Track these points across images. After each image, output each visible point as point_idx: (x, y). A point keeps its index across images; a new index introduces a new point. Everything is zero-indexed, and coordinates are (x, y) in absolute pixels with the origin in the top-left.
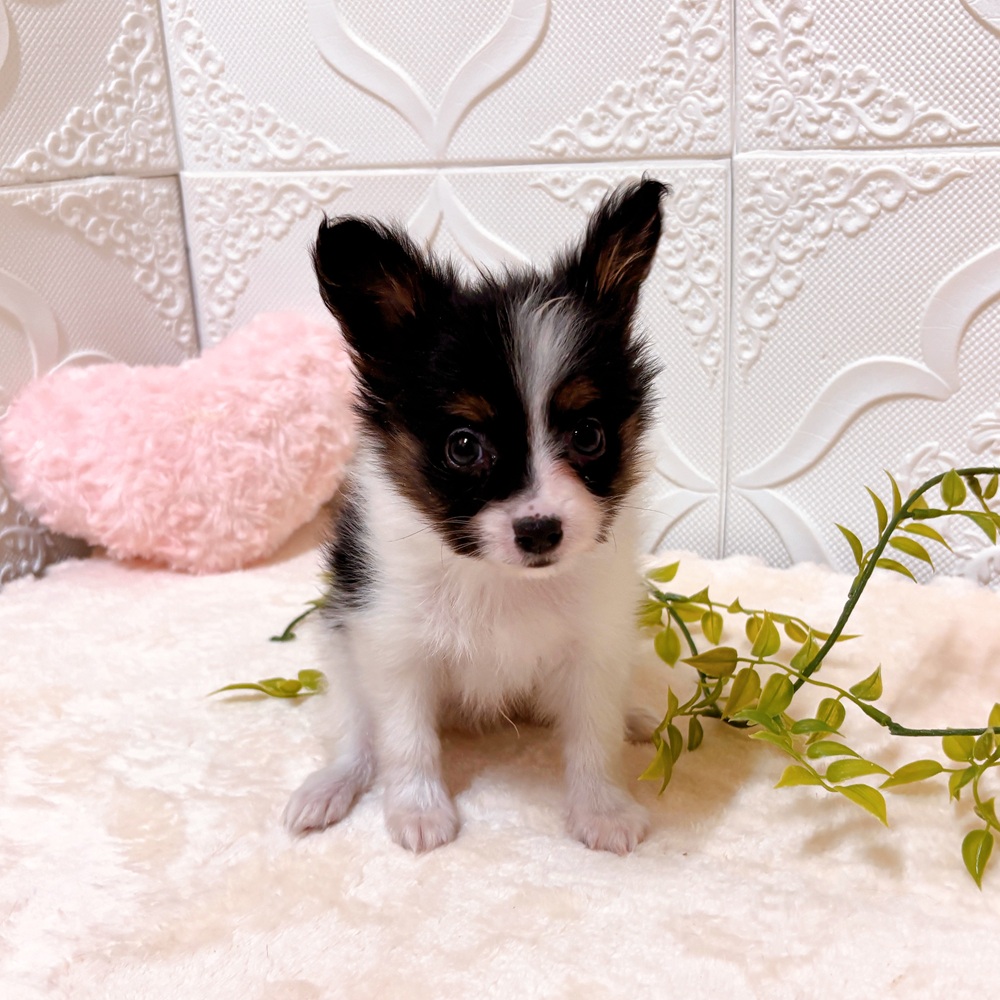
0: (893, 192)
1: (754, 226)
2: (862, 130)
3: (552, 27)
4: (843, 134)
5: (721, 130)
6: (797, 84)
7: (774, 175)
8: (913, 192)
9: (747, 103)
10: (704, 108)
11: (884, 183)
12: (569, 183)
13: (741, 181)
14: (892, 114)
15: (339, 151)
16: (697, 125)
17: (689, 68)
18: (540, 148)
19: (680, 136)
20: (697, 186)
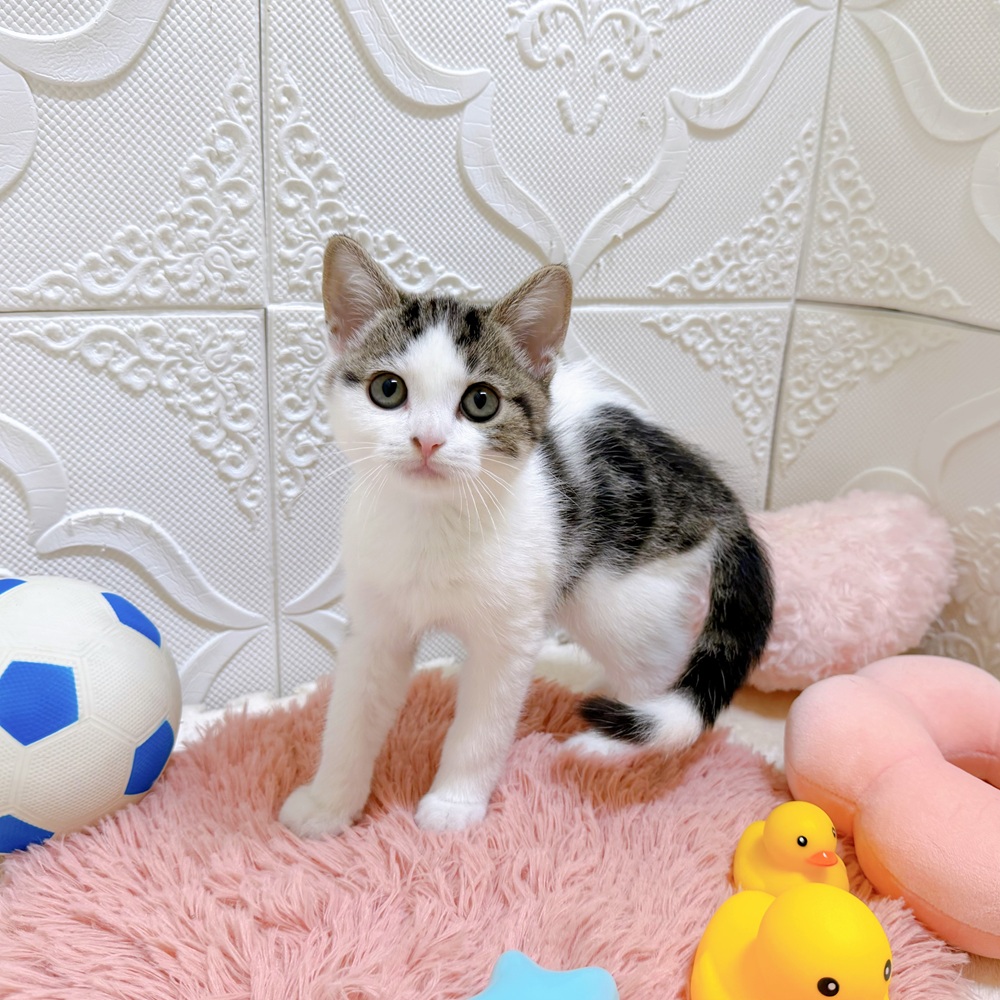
1: (291, 375)
3: (39, 158)
5: (253, 281)
9: (280, 256)
10: (233, 260)
13: (276, 332)
19: (205, 286)
20: (225, 338)
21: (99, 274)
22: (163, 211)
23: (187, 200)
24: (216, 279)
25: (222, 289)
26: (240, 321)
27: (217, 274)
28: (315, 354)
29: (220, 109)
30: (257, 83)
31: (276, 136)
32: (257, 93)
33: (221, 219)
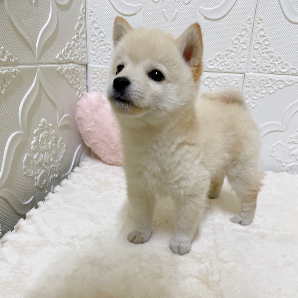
0: (282, 85)
1: (248, 91)
2: (278, 70)
4: (273, 70)
5: (243, 67)
6: (264, 57)
7: (255, 79)
8: (286, 85)
9: (251, 61)
10: (240, 61)
11: (280, 83)
13: (246, 80)
14: (285, 67)
16: (238, 65)
19: (233, 67)
20: (235, 80)
21: (211, 63)
22: (227, 49)
23: (232, 46)
24: (235, 66)
25: (236, 68)
26: (238, 76)
27: (235, 65)
28: (254, 86)
29: (244, 24)
30: (253, 18)
31: (256, 31)
32: (253, 20)
33: (239, 51)
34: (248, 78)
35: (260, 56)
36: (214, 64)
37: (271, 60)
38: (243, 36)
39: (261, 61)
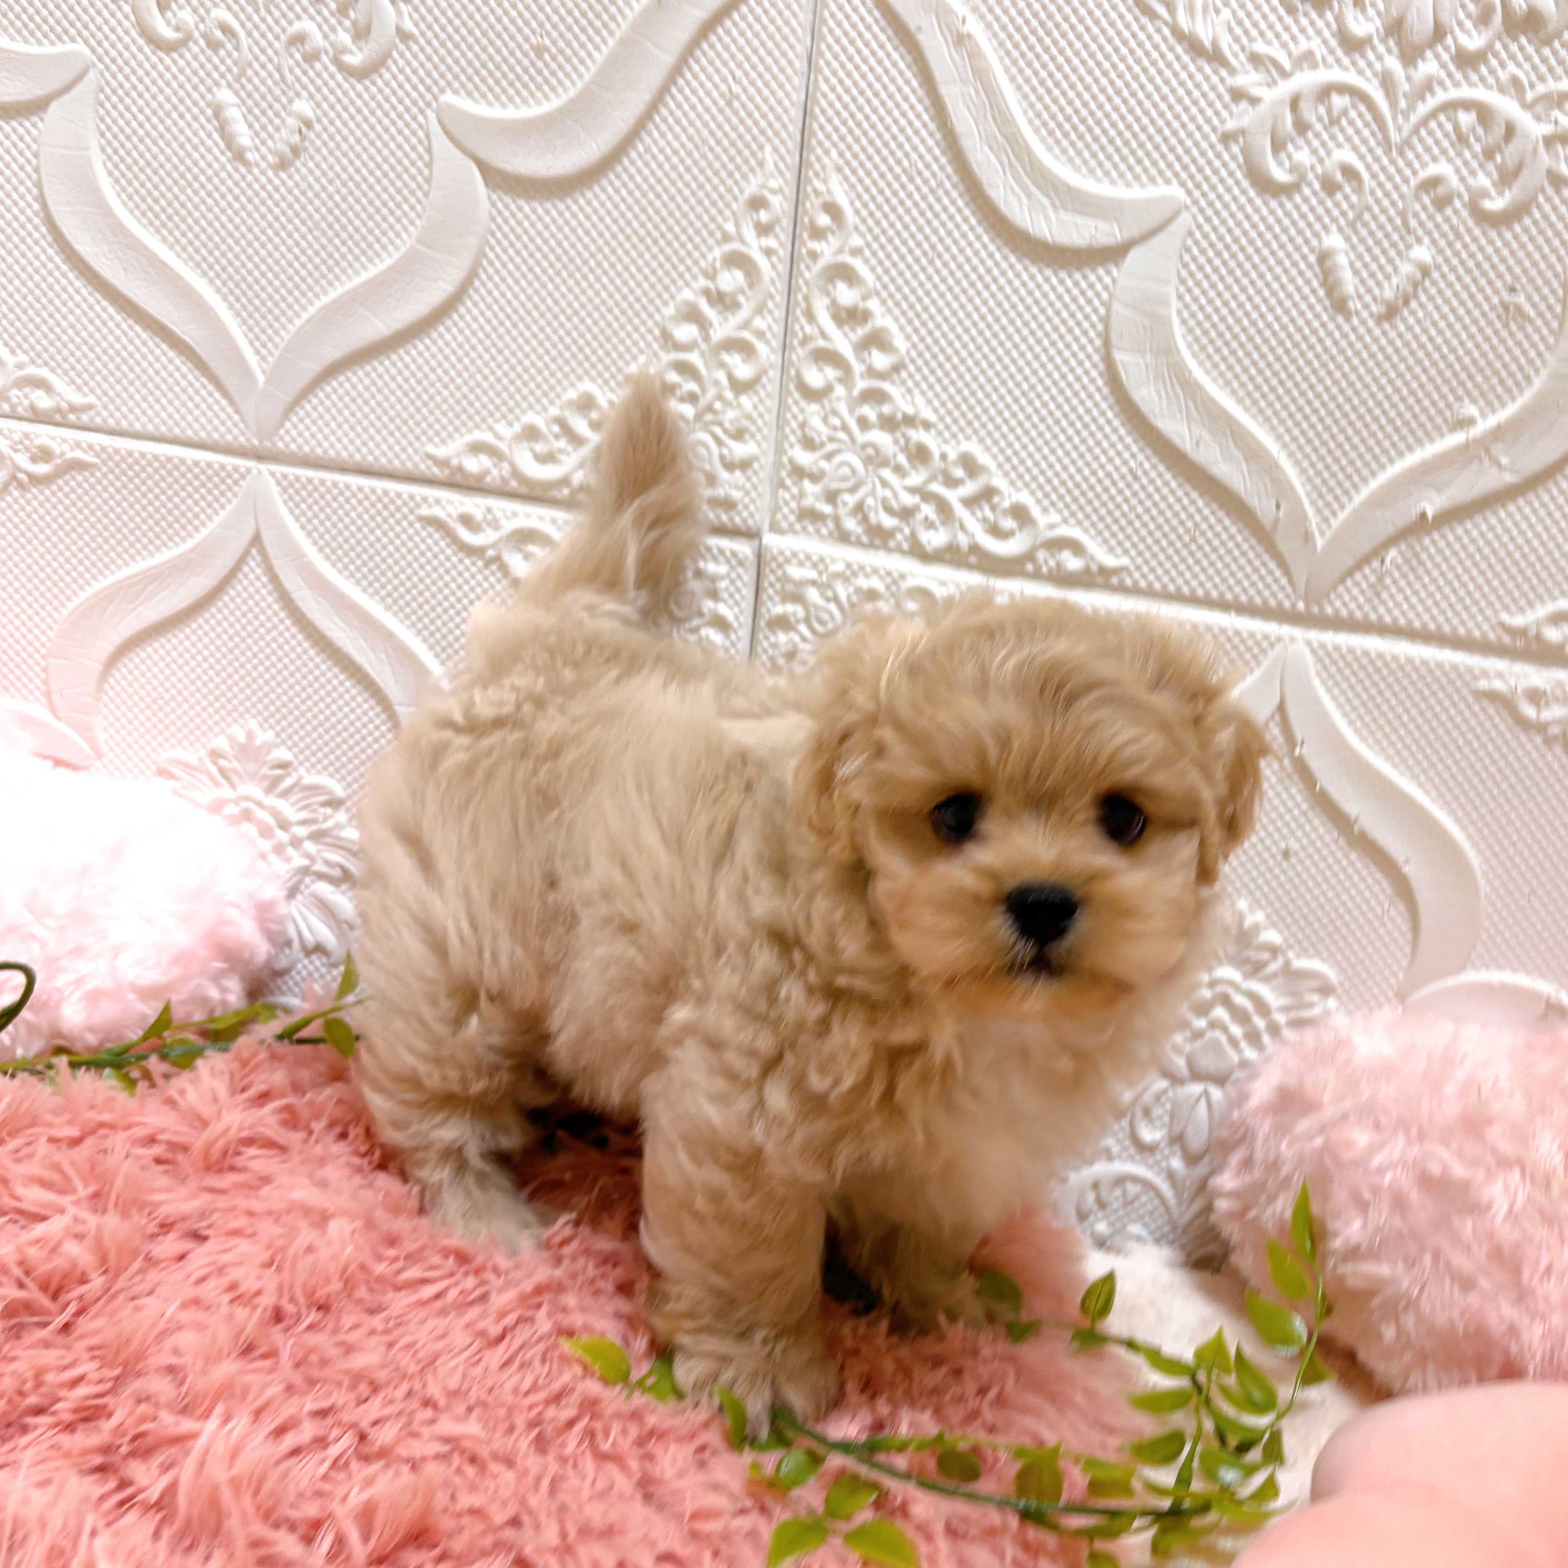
1: (783, 649)
2: (964, 540)
3: (484, 276)
4: (933, 540)
5: (747, 493)
6: (870, 451)
7: (824, 578)
9: (791, 461)
10: (722, 458)
12: (489, 524)
13: (772, 578)
14: (1008, 525)
15: (77, 399)
16: (708, 479)
17: (704, 390)
18: (443, 463)
20: (696, 573)
21: (540, 448)
23: (668, 358)
26: (720, 551)
28: (823, 623)
29: (730, 227)
30: (790, 191)
31: (808, 275)
32: (789, 208)
33: (711, 393)
34: (780, 566)
35: (841, 435)
36: (561, 451)
37: (914, 467)
38: (728, 301)
39: (854, 471)
